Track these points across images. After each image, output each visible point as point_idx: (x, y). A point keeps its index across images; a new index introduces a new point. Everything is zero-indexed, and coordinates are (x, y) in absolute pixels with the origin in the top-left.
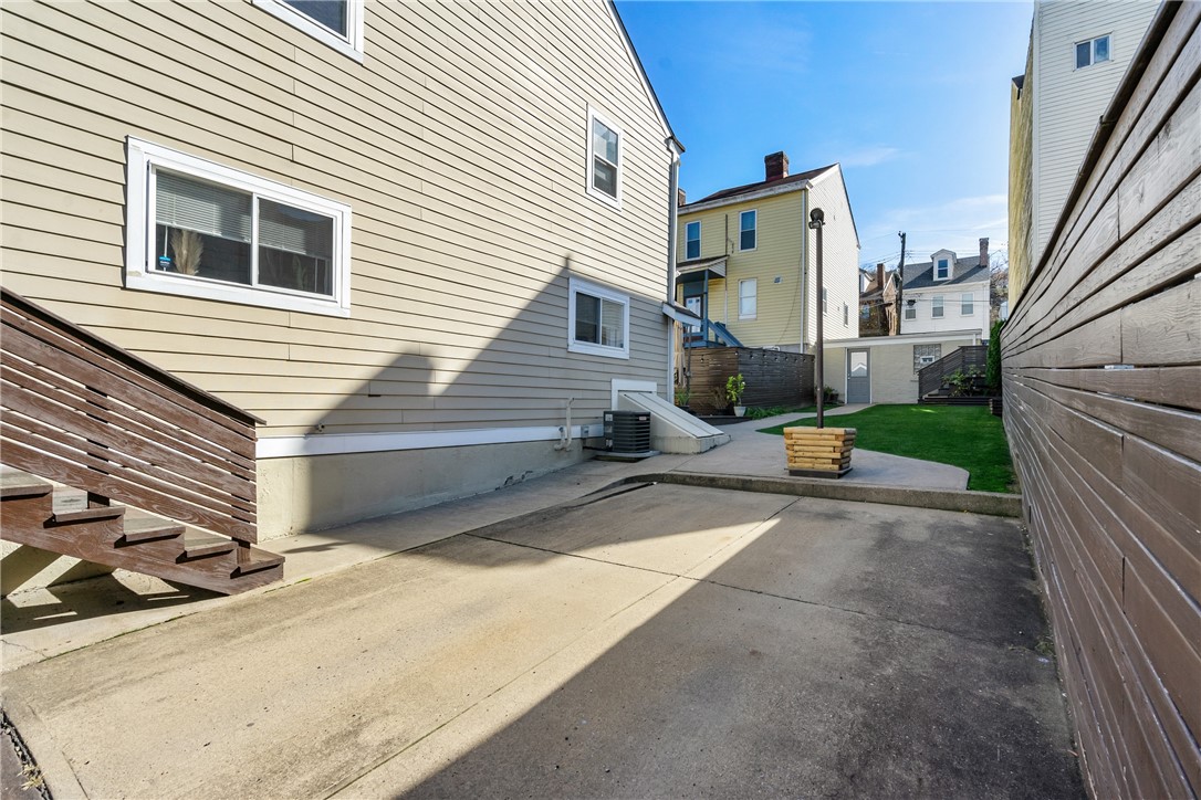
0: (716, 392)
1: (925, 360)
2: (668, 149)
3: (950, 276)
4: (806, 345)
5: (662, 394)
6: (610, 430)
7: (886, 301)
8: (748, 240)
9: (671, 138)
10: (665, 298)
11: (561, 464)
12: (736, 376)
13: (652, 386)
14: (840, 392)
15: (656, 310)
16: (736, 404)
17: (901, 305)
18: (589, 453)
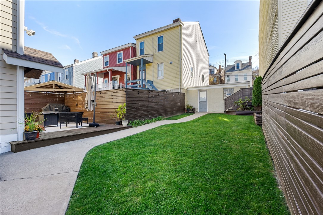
1: (228, 94)
3: (240, 68)
4: (182, 89)
7: (221, 76)
8: (160, 48)
14: (196, 107)
17: (225, 77)
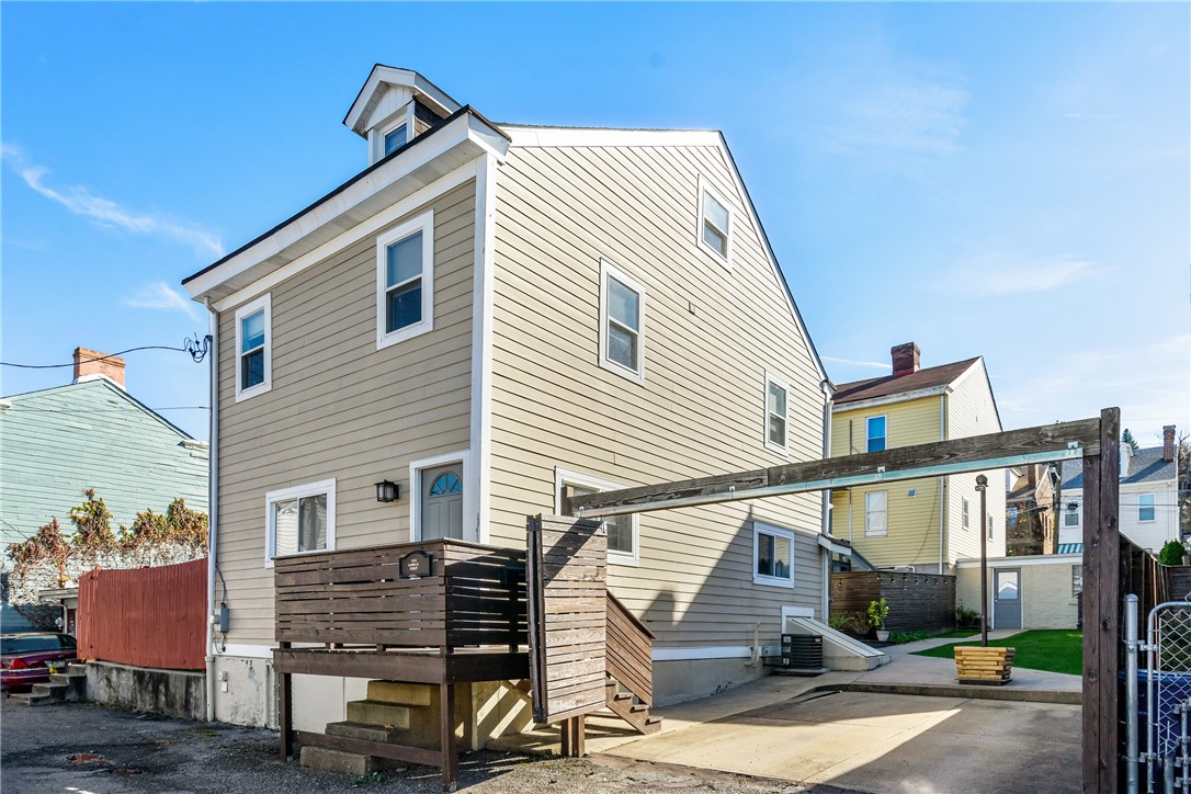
0: (856, 617)
2: (823, 392)
4: (946, 564)
5: (819, 619)
6: (788, 650)
7: (1040, 503)
9: (826, 381)
10: (820, 532)
11: (749, 678)
12: (878, 600)
13: (810, 612)
15: (813, 542)
16: (879, 628)
17: (1059, 509)
18: (768, 669)
